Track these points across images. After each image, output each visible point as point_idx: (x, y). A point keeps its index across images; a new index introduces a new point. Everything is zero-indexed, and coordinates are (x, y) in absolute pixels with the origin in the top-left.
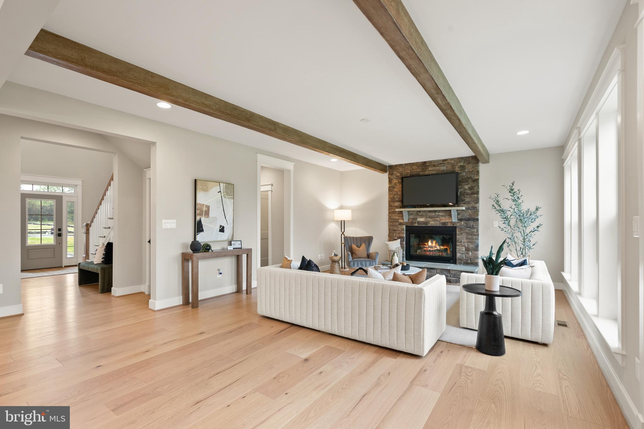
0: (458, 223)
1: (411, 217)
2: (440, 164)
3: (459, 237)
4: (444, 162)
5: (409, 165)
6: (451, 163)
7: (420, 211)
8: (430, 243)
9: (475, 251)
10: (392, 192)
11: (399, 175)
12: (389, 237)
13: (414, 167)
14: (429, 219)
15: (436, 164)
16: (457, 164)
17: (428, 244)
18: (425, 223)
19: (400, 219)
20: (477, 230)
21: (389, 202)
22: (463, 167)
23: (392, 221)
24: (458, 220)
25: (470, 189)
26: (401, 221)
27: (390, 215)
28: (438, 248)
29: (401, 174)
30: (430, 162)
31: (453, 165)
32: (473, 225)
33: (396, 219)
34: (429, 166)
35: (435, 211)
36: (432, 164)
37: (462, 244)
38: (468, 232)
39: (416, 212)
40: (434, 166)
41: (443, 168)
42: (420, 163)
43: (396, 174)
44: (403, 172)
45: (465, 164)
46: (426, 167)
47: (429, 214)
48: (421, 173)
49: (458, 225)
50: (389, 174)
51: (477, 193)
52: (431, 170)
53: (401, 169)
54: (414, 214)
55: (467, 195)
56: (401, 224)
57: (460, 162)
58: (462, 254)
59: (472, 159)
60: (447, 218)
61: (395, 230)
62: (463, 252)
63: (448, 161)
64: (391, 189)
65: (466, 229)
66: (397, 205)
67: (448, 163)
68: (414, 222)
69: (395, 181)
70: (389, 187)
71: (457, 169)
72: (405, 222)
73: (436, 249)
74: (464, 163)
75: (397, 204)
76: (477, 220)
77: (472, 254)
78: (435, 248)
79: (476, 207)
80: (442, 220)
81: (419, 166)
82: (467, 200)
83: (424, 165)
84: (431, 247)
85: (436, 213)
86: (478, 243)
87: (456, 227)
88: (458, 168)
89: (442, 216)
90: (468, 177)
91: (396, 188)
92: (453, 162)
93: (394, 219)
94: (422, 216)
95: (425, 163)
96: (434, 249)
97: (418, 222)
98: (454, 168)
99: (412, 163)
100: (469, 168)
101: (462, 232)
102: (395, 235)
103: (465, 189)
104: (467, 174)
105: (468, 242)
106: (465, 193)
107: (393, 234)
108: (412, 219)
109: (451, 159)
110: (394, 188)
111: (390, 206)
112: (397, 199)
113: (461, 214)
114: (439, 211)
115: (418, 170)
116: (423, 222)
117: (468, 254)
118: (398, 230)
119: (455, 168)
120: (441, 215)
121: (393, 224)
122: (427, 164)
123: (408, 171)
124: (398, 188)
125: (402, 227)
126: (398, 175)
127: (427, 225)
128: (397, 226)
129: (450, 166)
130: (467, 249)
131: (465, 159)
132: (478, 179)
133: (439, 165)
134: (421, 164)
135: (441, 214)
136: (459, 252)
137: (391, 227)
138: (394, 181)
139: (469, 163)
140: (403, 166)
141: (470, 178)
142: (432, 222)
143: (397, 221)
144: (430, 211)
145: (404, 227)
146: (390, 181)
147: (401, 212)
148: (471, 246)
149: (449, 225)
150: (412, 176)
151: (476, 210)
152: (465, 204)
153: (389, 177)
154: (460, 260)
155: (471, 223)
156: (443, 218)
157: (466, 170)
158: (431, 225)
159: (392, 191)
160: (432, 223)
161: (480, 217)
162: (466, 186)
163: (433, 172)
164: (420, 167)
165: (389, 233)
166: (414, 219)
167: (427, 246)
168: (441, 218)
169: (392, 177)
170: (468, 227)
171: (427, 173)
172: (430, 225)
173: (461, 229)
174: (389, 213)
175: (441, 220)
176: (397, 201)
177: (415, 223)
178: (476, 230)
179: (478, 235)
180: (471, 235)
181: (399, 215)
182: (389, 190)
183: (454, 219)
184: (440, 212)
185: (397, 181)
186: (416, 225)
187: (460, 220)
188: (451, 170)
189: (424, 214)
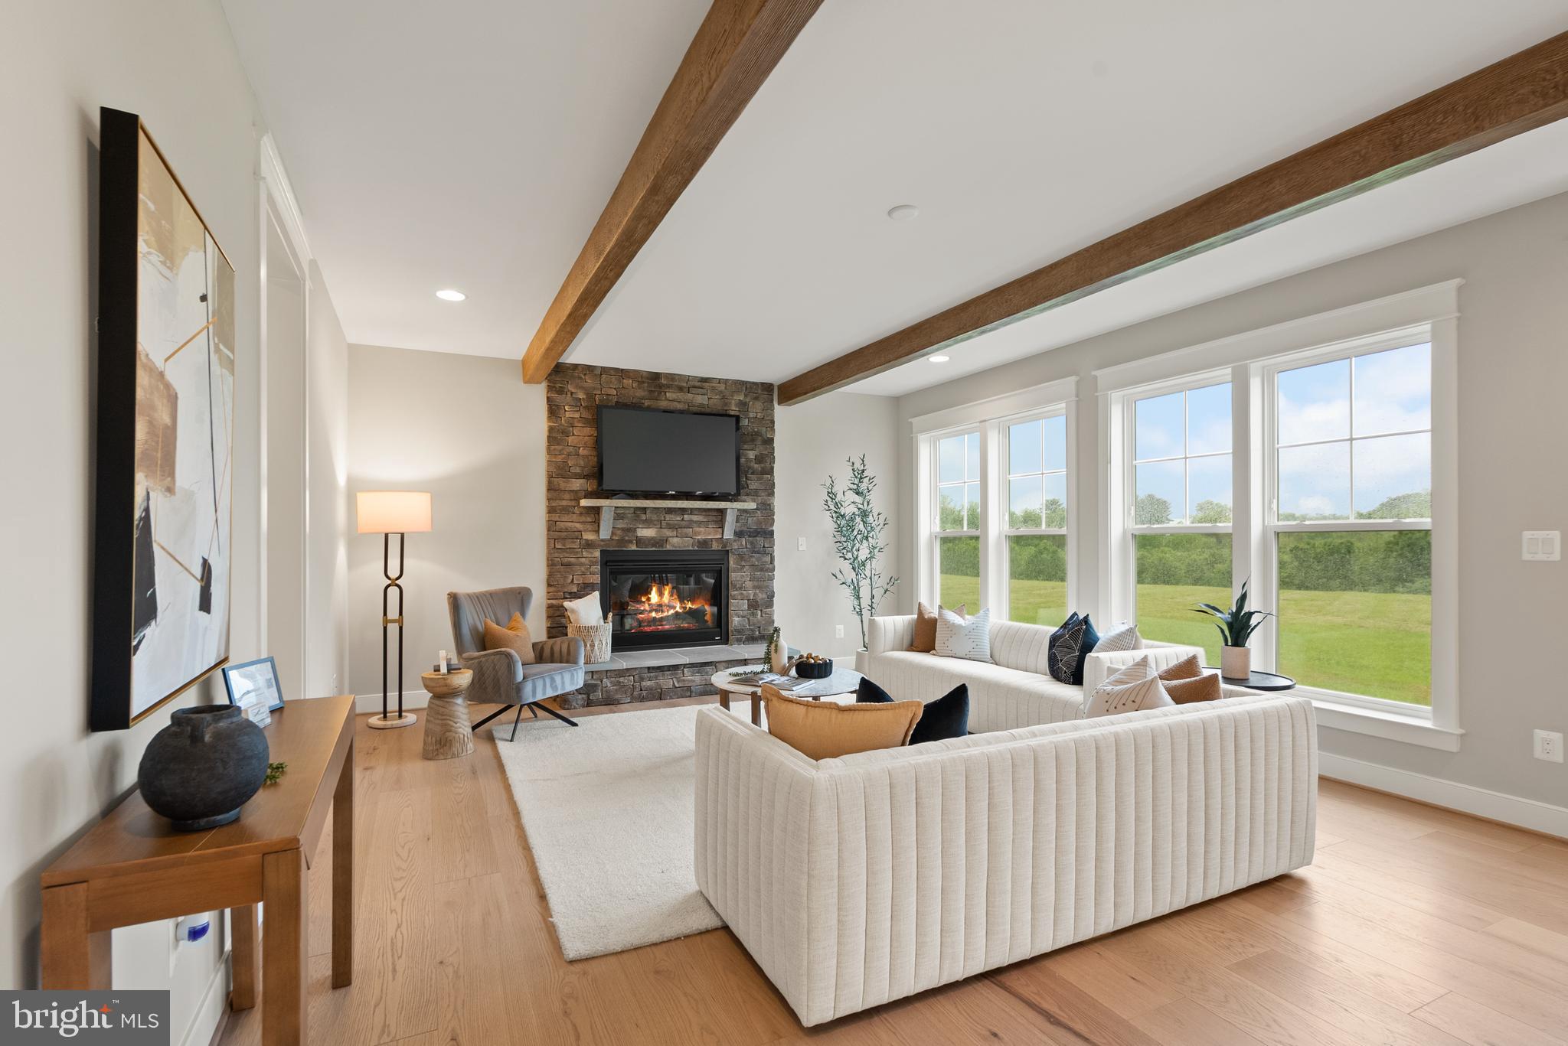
0: (735, 541)
1: (621, 524)
2: (695, 387)
3: (736, 578)
4: (705, 384)
5: (612, 372)
6: (720, 389)
7: (644, 509)
8: (654, 597)
9: (767, 607)
10: (560, 447)
11: (585, 397)
12: (549, 585)
13: (627, 382)
14: (668, 533)
15: (685, 385)
16: (732, 396)
17: (649, 599)
18: (658, 543)
19: (585, 531)
20: (771, 558)
21: (550, 477)
22: (743, 404)
23: (558, 538)
24: (736, 533)
25: (760, 459)
26: (589, 536)
27: (555, 517)
28: (678, 609)
29: (590, 396)
30: (671, 377)
31: (723, 397)
32: (764, 547)
33: (575, 529)
34: (669, 386)
35: (683, 511)
36: (676, 383)
37: (742, 594)
38: (757, 563)
39: (632, 511)
40: (681, 389)
41: (700, 399)
42: (645, 374)
43: (572, 393)
44: (594, 389)
45: (747, 400)
46: (660, 387)
47: (668, 517)
48: (647, 403)
49: (735, 546)
50: (550, 388)
51: (771, 471)
52: (672, 399)
53: (589, 382)
54: (629, 515)
55: (753, 473)
56: (589, 545)
57: (738, 392)
58: (743, 617)
59: (762, 391)
60: (712, 530)
61: (569, 565)
62: (745, 613)
63: (714, 385)
64: (555, 437)
65: (752, 556)
66: (578, 489)
67: (713, 389)
68: (627, 538)
69: (569, 413)
70: (551, 429)
71: (734, 409)
72: (602, 540)
73: (672, 612)
74: (746, 396)
75: (577, 484)
76: (772, 533)
77: (762, 616)
78: (668, 611)
79: (769, 505)
80: (699, 533)
81: (643, 382)
82: (754, 485)
83: (655, 381)
84: (660, 607)
85: (685, 516)
86: (773, 587)
87: (728, 551)
88: (736, 405)
89: (699, 523)
90: (755, 431)
91: (573, 435)
92: (722, 387)
93: (566, 530)
94: (648, 523)
95: (655, 377)
96: (665, 614)
97: (639, 541)
98: (726, 404)
99: (622, 370)
100: (756, 409)
101: (743, 563)
102: (569, 581)
103: (748, 460)
104: (752, 423)
105: (755, 587)
106: (749, 468)
107: (565, 578)
108: (623, 529)
109: (720, 381)
110: (566, 433)
111: (551, 488)
112: (578, 470)
113: (742, 519)
114: (692, 511)
115: (640, 393)
116: (653, 538)
117: (754, 615)
118: (582, 565)
119: (730, 403)
120: (696, 522)
121: (564, 545)
122: (664, 381)
123: (611, 390)
124: (581, 436)
125: (592, 553)
126: (581, 395)
127: (662, 547)
128: (577, 552)
129: (717, 397)
130: (753, 605)
131: (748, 386)
132: (772, 440)
133: (694, 391)
134: (648, 378)
135: (695, 518)
136: (736, 614)
137: (556, 555)
138: (568, 415)
139: (756, 398)
140: (596, 372)
141: (758, 434)
142: (675, 540)
143: (576, 535)
144: (670, 511)
145: (597, 554)
146: (553, 410)
147: (597, 510)
148: (761, 596)
149: (715, 546)
150: (621, 405)
151: (767, 510)
152: (747, 495)
153: (548, 398)
154: (739, 632)
155: (760, 541)
156: (701, 529)
157: (751, 415)
158: (673, 546)
159: (558, 444)
160: (676, 542)
161: (776, 528)
162: (750, 452)
163: (680, 406)
164: (646, 385)
165: (550, 575)
166: (629, 530)
167: (647, 607)
168: (698, 529)
169: (559, 399)
170: (755, 552)
171: (663, 404)
172: (669, 547)
173: (741, 557)
174: (551, 510)
175: (696, 534)
176: (577, 476)
177: (631, 542)
178: (768, 559)
179: (774, 570)
180: (761, 570)
181: (583, 519)
182: (549, 437)
183: (728, 534)
184: (696, 512)
185: (577, 415)
186: (634, 547)
187: (739, 534)
188: (720, 408)
189: (655, 517)
